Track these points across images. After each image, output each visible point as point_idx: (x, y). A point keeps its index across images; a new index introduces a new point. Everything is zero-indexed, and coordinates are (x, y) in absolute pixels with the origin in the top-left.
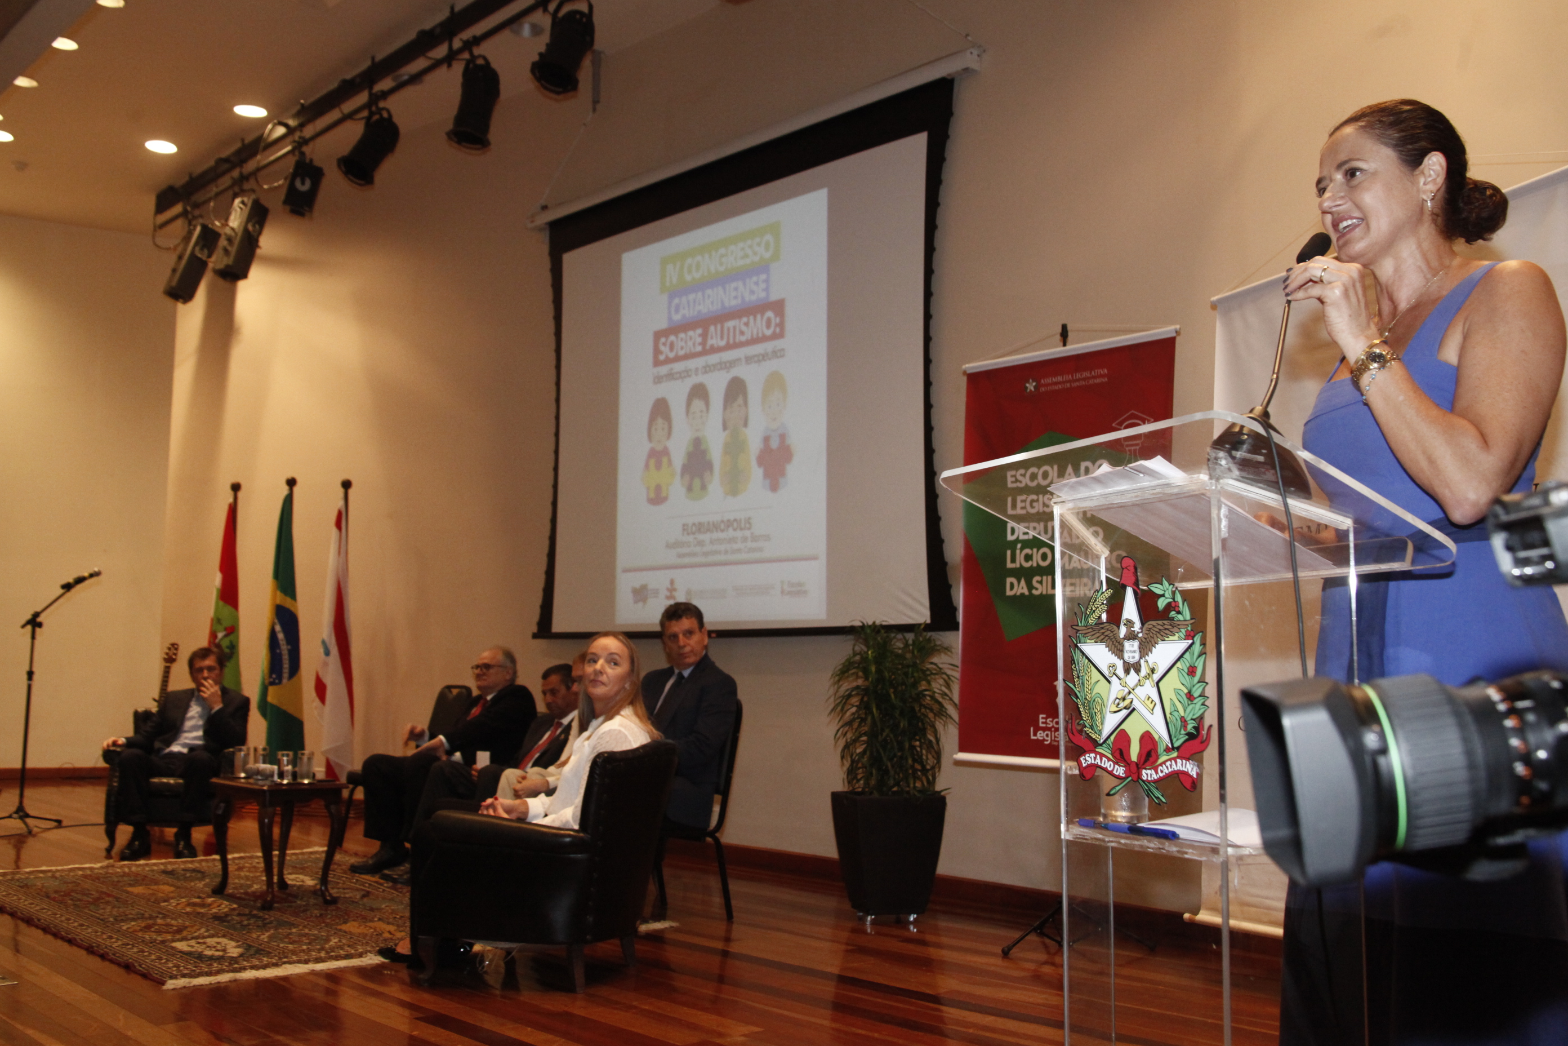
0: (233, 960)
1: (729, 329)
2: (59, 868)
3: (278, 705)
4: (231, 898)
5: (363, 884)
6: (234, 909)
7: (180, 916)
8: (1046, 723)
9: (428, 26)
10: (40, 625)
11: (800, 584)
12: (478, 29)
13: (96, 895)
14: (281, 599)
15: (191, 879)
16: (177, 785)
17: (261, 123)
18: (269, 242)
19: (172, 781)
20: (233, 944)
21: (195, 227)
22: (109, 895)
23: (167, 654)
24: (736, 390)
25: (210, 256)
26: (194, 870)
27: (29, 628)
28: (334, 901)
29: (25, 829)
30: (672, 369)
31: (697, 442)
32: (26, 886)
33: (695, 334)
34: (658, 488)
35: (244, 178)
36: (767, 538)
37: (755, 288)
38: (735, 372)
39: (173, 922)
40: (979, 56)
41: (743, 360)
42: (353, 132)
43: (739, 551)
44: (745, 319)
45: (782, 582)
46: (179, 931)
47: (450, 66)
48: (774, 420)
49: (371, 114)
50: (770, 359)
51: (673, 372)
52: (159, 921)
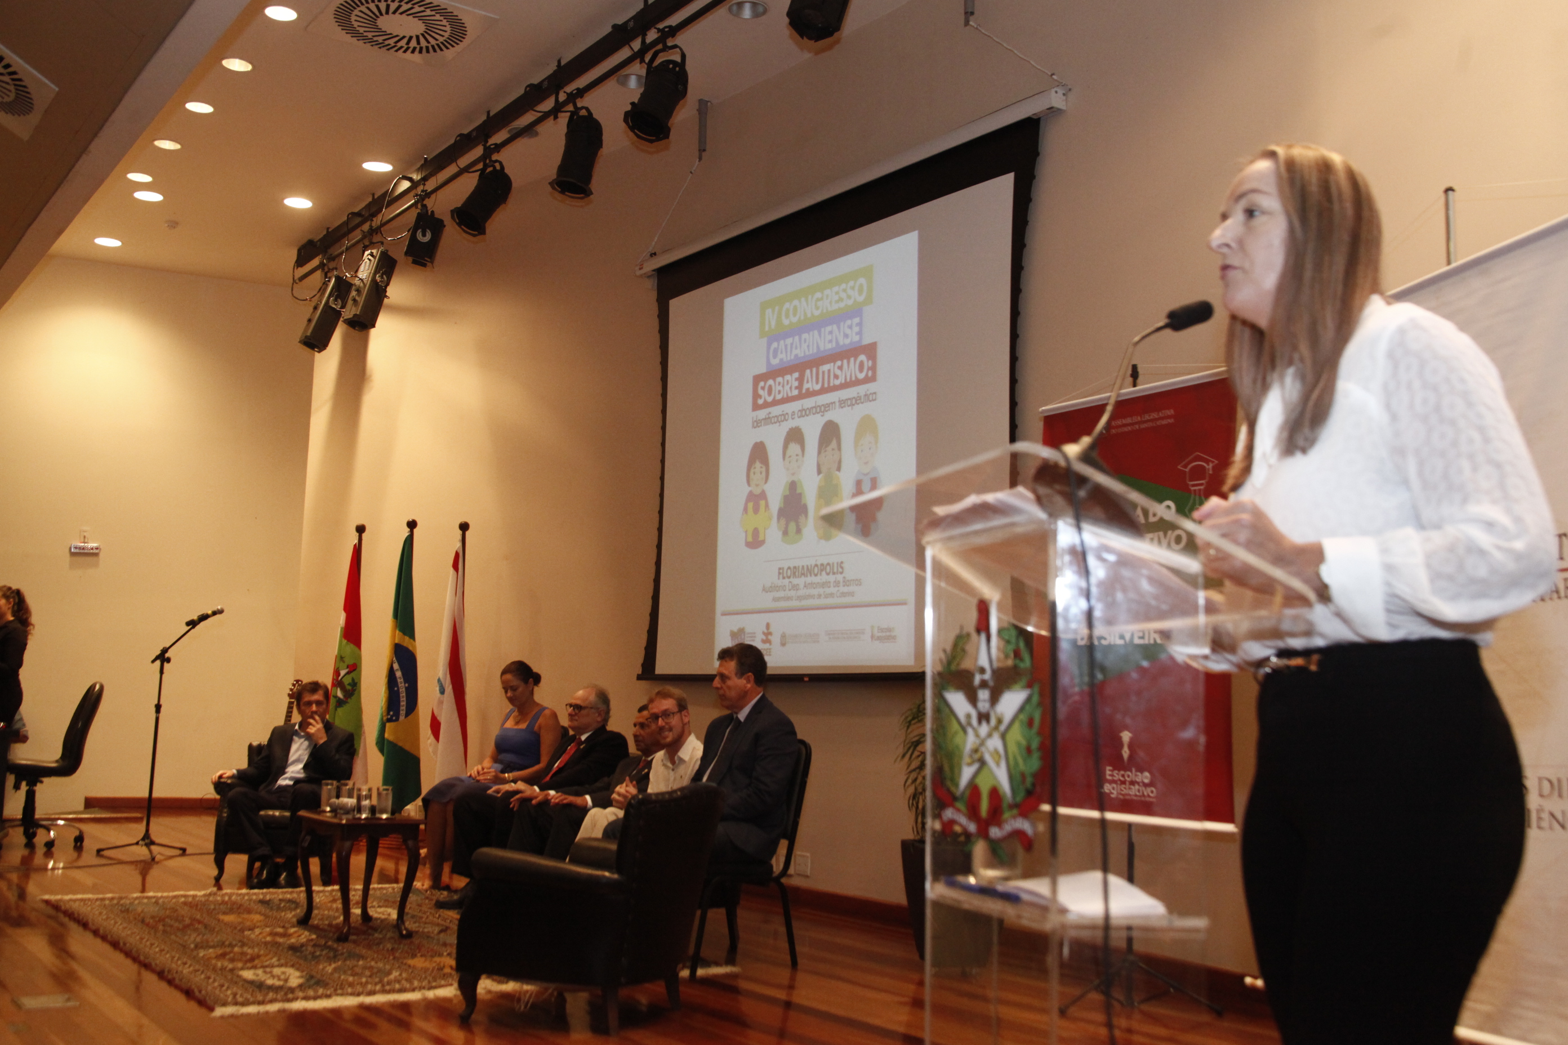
0: (292, 990)
1: (823, 372)
2: (165, 894)
3: (395, 742)
4: (315, 929)
5: (445, 920)
6: (312, 940)
7: (258, 944)
8: (1112, 775)
9: (536, 80)
10: (168, 660)
11: (889, 630)
12: (582, 82)
13: (187, 921)
14: (399, 637)
15: (284, 909)
16: (282, 817)
17: (386, 178)
18: (397, 291)
19: (277, 813)
20: (298, 974)
21: (330, 278)
22: (199, 922)
23: (291, 690)
24: (830, 433)
25: (343, 307)
26: (290, 901)
27: (158, 663)
28: (410, 935)
29: (149, 856)
30: (770, 413)
31: (793, 486)
32: (127, 911)
33: (792, 379)
34: (756, 532)
35: (374, 231)
36: (858, 582)
37: (848, 331)
38: (830, 416)
39: (250, 951)
40: (1064, 94)
41: (837, 404)
42: (468, 183)
43: (832, 595)
44: (839, 363)
45: (872, 627)
46: (252, 959)
47: (556, 118)
48: (866, 463)
49: (486, 166)
50: (862, 403)
51: (771, 416)
52: (236, 949)
